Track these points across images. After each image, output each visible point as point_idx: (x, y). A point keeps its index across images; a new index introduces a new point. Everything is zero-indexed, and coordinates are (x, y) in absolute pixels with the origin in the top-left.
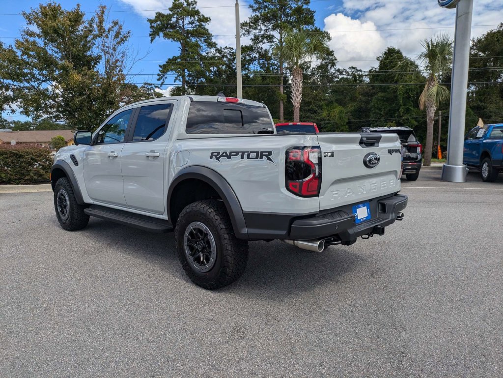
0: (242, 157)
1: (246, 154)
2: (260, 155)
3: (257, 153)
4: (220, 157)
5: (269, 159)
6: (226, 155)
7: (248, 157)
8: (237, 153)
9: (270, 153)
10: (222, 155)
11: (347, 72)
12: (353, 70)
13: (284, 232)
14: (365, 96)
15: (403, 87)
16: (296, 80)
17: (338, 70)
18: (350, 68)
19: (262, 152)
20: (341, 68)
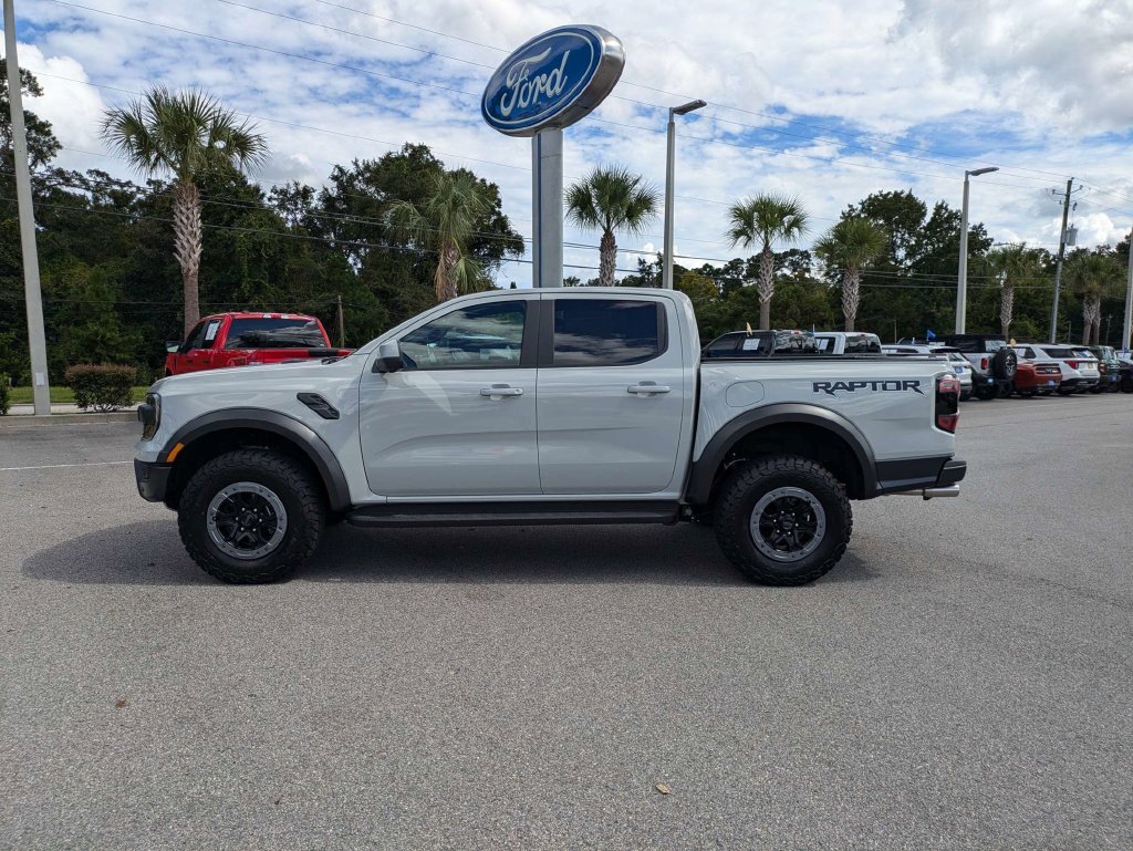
0: (874, 388)
1: (879, 385)
2: (901, 385)
3: (898, 383)
4: (833, 390)
5: (917, 390)
6: (844, 387)
7: (884, 388)
8: (864, 385)
9: (917, 383)
10: (836, 387)
11: (84, 182)
12: (99, 179)
13: (934, 479)
14: (149, 247)
15: (246, 236)
16: (188, 209)
17: (60, 173)
18: (90, 172)
19: (905, 382)
20: (68, 169)
